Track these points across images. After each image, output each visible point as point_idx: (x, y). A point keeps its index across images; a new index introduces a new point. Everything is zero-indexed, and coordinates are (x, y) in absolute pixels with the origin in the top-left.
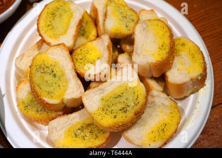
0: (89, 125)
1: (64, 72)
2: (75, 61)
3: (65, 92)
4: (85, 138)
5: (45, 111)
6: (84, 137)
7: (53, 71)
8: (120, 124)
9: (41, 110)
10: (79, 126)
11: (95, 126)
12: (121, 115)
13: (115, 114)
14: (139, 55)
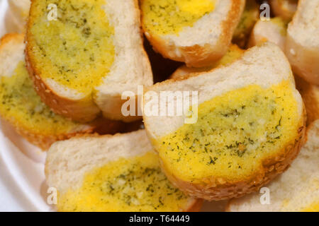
0: (148, 171)
1: (113, 28)
2: (146, 7)
3: (103, 76)
4: (133, 200)
5: (49, 116)
6: (129, 197)
7: (85, 21)
8: (221, 181)
9: (41, 113)
10: (124, 170)
11: (161, 177)
12: (229, 159)
13: (213, 155)
14: (305, 24)
